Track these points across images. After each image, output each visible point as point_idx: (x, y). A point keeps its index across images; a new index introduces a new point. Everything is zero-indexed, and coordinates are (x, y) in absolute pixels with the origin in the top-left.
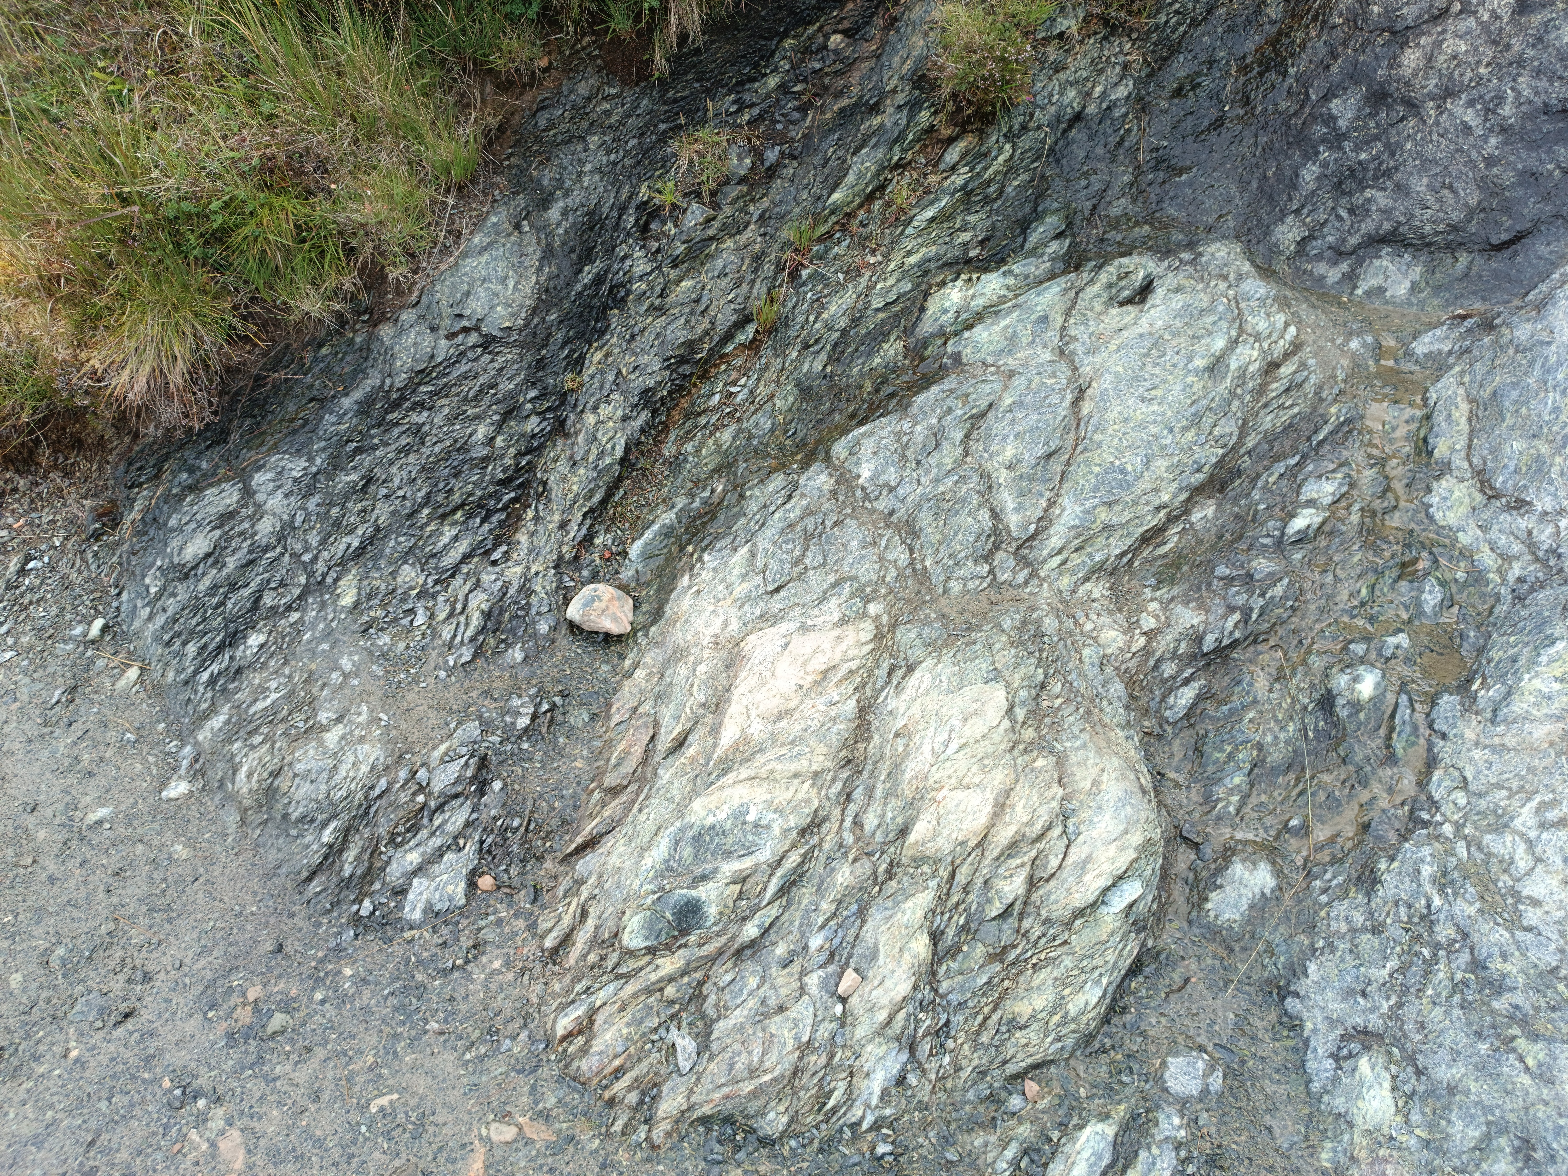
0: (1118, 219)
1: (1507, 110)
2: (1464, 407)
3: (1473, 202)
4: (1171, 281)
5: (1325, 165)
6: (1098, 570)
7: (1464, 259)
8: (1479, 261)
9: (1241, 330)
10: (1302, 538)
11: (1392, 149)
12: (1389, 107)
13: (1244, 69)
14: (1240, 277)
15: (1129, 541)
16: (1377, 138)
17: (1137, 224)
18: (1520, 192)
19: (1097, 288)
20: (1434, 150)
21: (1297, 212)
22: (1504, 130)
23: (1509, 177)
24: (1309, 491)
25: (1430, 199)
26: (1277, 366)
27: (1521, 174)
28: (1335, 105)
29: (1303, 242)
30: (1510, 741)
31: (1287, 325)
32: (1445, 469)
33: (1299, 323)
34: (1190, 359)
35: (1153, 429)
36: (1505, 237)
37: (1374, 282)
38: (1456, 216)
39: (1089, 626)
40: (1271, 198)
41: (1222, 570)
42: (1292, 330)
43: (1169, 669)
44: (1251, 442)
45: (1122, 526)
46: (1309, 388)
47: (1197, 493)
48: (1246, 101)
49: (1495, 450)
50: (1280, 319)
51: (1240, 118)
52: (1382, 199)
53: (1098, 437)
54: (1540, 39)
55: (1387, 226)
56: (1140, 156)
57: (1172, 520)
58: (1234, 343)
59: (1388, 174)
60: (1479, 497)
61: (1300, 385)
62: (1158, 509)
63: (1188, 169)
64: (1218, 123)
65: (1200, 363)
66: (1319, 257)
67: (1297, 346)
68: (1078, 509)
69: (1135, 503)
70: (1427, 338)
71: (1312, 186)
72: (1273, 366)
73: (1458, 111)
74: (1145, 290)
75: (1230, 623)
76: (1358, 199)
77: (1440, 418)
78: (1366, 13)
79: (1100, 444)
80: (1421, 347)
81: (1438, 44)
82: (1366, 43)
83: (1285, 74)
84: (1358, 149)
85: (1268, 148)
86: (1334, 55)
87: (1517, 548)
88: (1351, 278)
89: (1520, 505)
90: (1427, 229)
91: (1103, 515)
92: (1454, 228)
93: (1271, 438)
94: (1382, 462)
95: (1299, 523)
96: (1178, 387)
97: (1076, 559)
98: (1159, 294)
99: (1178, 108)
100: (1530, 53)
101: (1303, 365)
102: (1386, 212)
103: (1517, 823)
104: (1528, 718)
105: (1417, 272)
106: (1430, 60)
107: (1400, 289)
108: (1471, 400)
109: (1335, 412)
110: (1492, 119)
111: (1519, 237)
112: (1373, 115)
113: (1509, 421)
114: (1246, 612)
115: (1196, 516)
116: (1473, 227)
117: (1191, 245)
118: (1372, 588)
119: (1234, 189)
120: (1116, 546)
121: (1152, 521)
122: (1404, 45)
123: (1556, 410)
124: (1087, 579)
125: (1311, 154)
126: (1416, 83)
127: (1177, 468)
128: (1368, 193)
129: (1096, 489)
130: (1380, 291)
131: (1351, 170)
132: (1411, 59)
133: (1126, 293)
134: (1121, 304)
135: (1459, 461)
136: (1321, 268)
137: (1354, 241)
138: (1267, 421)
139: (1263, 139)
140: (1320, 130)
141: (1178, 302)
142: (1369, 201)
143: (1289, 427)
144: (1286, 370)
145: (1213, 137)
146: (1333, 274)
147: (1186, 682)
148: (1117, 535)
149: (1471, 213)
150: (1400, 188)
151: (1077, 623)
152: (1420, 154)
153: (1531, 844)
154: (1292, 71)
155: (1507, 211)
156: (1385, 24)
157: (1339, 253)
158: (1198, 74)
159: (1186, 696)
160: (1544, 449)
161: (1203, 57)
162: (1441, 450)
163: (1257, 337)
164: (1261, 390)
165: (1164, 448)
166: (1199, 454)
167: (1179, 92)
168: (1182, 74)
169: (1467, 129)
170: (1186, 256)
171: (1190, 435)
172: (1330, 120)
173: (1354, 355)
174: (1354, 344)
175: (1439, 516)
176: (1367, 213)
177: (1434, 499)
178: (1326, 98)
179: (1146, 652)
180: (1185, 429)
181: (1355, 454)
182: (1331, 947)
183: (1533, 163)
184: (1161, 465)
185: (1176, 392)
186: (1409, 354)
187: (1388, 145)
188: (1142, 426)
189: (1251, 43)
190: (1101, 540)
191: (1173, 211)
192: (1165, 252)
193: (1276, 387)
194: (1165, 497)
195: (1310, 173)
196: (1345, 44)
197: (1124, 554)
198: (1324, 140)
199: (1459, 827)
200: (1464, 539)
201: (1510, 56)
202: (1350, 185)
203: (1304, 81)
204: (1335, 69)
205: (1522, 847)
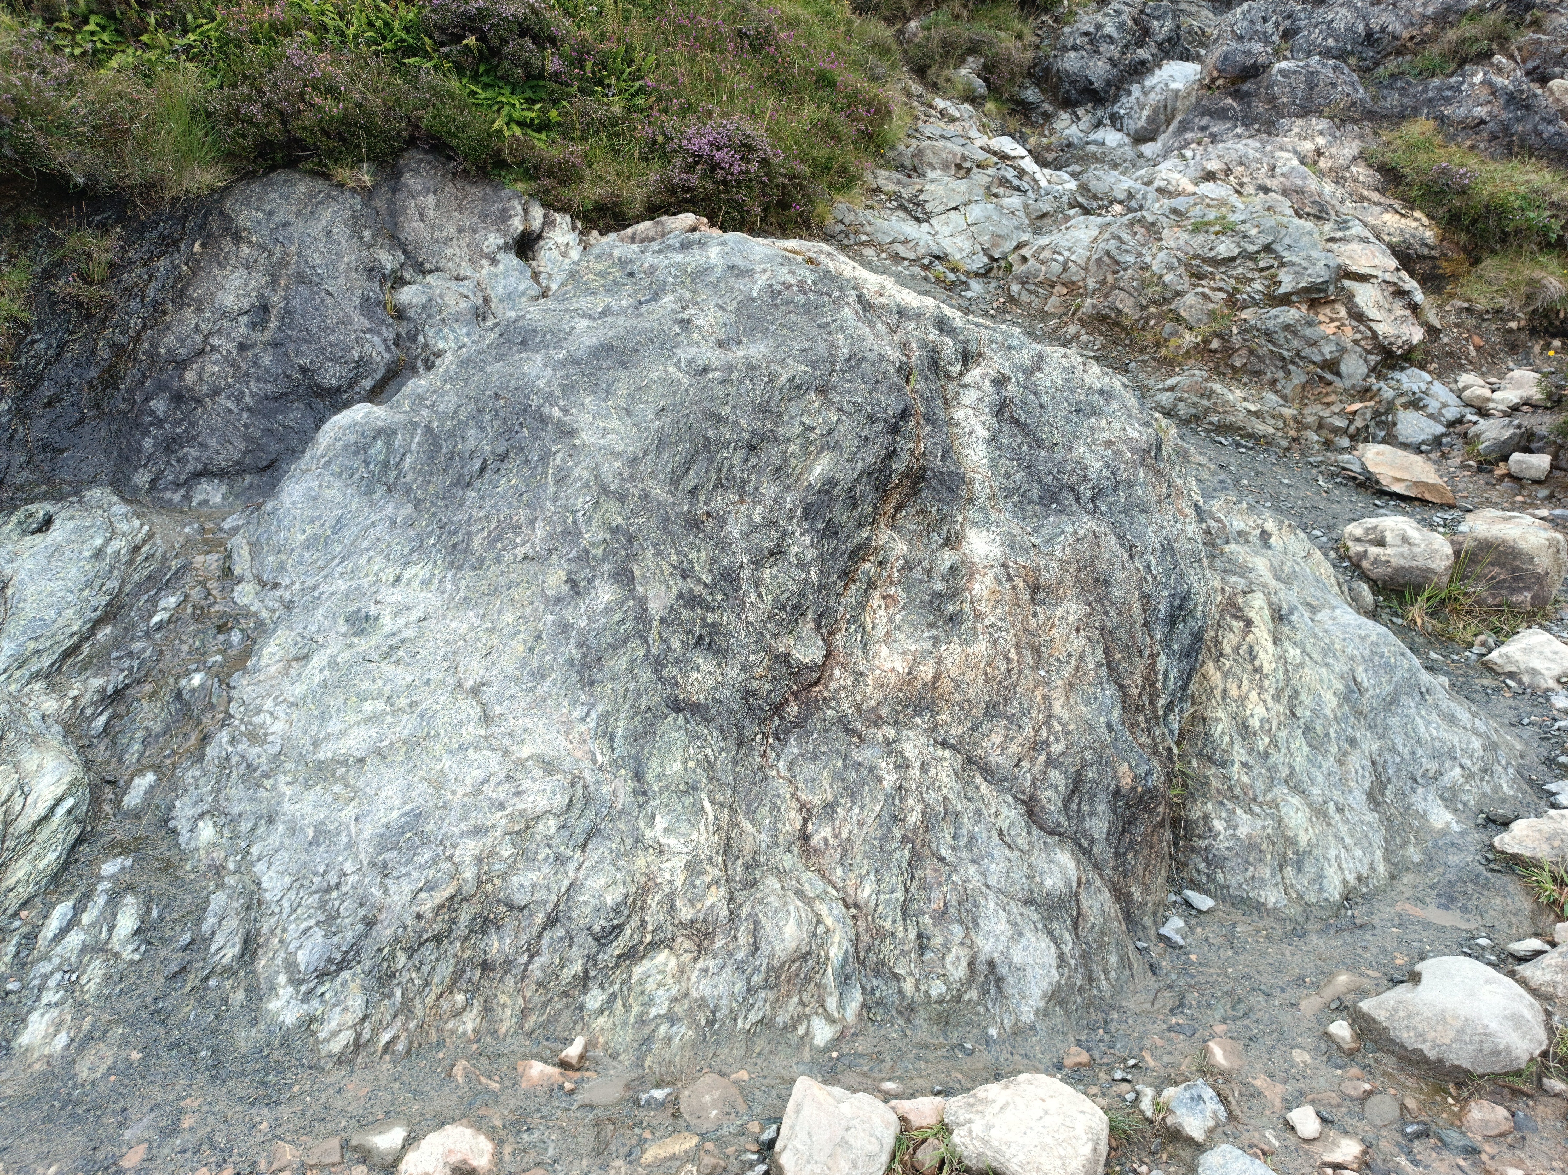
0: (22, 485)
1: (247, 399)
2: (246, 548)
3: (243, 447)
4: (65, 514)
5: (155, 437)
6: (36, 676)
7: (248, 479)
8: (257, 478)
9: (113, 532)
10: (159, 626)
11: (193, 425)
12: (186, 403)
13: (92, 387)
14: (110, 505)
15: (55, 657)
16: (183, 420)
17: (37, 485)
18: (265, 440)
19: (10, 526)
20: (217, 422)
21: (145, 465)
22: (249, 410)
23: (258, 434)
24: (162, 604)
25: (220, 449)
26: (140, 548)
27: (263, 431)
28: (153, 404)
29: (153, 482)
30: (262, 678)
31: (142, 525)
32: (240, 580)
33: (152, 524)
34: (81, 553)
35: (60, 594)
36: (265, 463)
37: (201, 497)
38: (237, 456)
39: (32, 704)
40: (127, 460)
41: (115, 654)
42: (146, 528)
43: (89, 711)
44: (127, 589)
45: (47, 649)
46: (158, 555)
47: (97, 624)
48: (98, 406)
49: (261, 564)
50: (137, 523)
51: (96, 417)
52: (194, 452)
53: (21, 605)
54: (255, 363)
55: (200, 466)
56: (30, 445)
57: (83, 640)
58: (108, 540)
59: (194, 438)
60: (258, 588)
61: (153, 555)
62: (72, 635)
63: (67, 450)
64: (81, 421)
65: (87, 554)
66: (166, 489)
67: (150, 536)
68: (13, 645)
69: (54, 635)
70: (229, 520)
71: (151, 450)
72: (136, 549)
73: (223, 402)
74: (47, 523)
75: (121, 677)
76: (181, 454)
77: (235, 555)
78: (158, 354)
79: (23, 609)
80: (227, 525)
81: (202, 368)
82: (162, 370)
83: (118, 389)
84: (173, 426)
85: (118, 431)
86: (145, 377)
87: (277, 605)
88: (187, 497)
89: (276, 585)
90: (223, 465)
91: (32, 645)
92: (237, 463)
93: (139, 585)
94: (204, 583)
95: (156, 619)
96: (75, 569)
97: (18, 673)
98: (57, 523)
99: (50, 414)
100: (252, 370)
101: (155, 544)
102: (198, 459)
103: (265, 708)
104: (268, 665)
105: (223, 488)
106: (200, 376)
107: (217, 499)
108: (249, 544)
109: (174, 564)
110: (242, 405)
111: (272, 463)
112: (178, 408)
113: (266, 549)
114: (131, 669)
115: (100, 635)
116: (247, 461)
117: (77, 493)
118: (203, 641)
119: (101, 457)
120: (46, 661)
121: (68, 643)
122: (185, 369)
123: (286, 538)
124: (29, 683)
125: (146, 433)
126: (197, 388)
127: (81, 612)
128: (185, 450)
129: (25, 632)
130: (206, 502)
131: (174, 439)
132: (190, 376)
133: (34, 526)
134: (33, 533)
135: (248, 574)
136: (168, 495)
137: (183, 477)
138: (136, 577)
139: (114, 427)
140: (147, 419)
141: (71, 525)
142: (186, 454)
143: (149, 578)
144: (144, 549)
145: (79, 429)
146: (177, 497)
147: (101, 713)
148: (45, 654)
149: (244, 453)
150: (203, 446)
151: (22, 704)
152: (208, 427)
153: (271, 713)
154: (122, 387)
155: (263, 451)
156: (170, 358)
157: (177, 486)
158: (61, 392)
159: (102, 720)
160: (284, 557)
161: (62, 382)
162: (237, 570)
163: (124, 535)
164: (132, 561)
165: (69, 603)
166: (94, 602)
167: (49, 404)
168: (49, 393)
169: (230, 411)
170: (74, 499)
171: (86, 593)
172: (152, 412)
173: (187, 535)
174: (187, 530)
175: (238, 601)
176: (187, 461)
177: (235, 594)
178: (147, 400)
179: (74, 706)
180: (82, 590)
181: (189, 580)
182: (186, 791)
183: (268, 425)
184: (69, 612)
185: (73, 572)
186: (221, 530)
187: (190, 423)
188: (52, 594)
189: (94, 372)
190: (35, 659)
191: (62, 475)
192: (58, 498)
193: (140, 559)
194: (75, 628)
195: (148, 443)
196: (150, 370)
197: (53, 664)
198: (151, 424)
199: (242, 720)
200: (253, 609)
201: (242, 372)
202: (174, 447)
203: (131, 392)
204: (147, 384)
205: (268, 716)
